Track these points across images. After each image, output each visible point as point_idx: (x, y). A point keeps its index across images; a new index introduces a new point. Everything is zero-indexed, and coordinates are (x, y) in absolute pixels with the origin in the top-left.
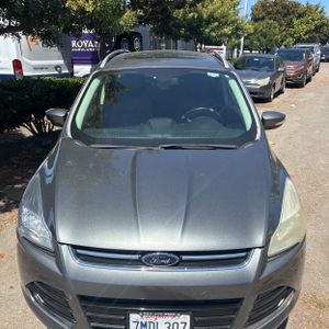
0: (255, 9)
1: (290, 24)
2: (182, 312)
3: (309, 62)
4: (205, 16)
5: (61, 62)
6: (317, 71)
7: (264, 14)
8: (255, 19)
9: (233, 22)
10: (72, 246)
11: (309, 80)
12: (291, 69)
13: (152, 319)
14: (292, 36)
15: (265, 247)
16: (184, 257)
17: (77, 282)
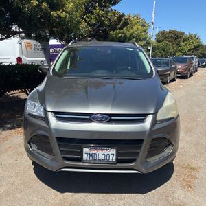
0: (158, 35)
1: (179, 45)
2: (112, 148)
3: (191, 64)
4: (128, 36)
5: (44, 59)
6: (196, 71)
7: (163, 38)
8: (158, 41)
9: (144, 39)
10: (54, 112)
11: (191, 75)
12: (180, 68)
13: (96, 152)
14: (180, 51)
15: (155, 114)
16: (113, 118)
17: (57, 130)
